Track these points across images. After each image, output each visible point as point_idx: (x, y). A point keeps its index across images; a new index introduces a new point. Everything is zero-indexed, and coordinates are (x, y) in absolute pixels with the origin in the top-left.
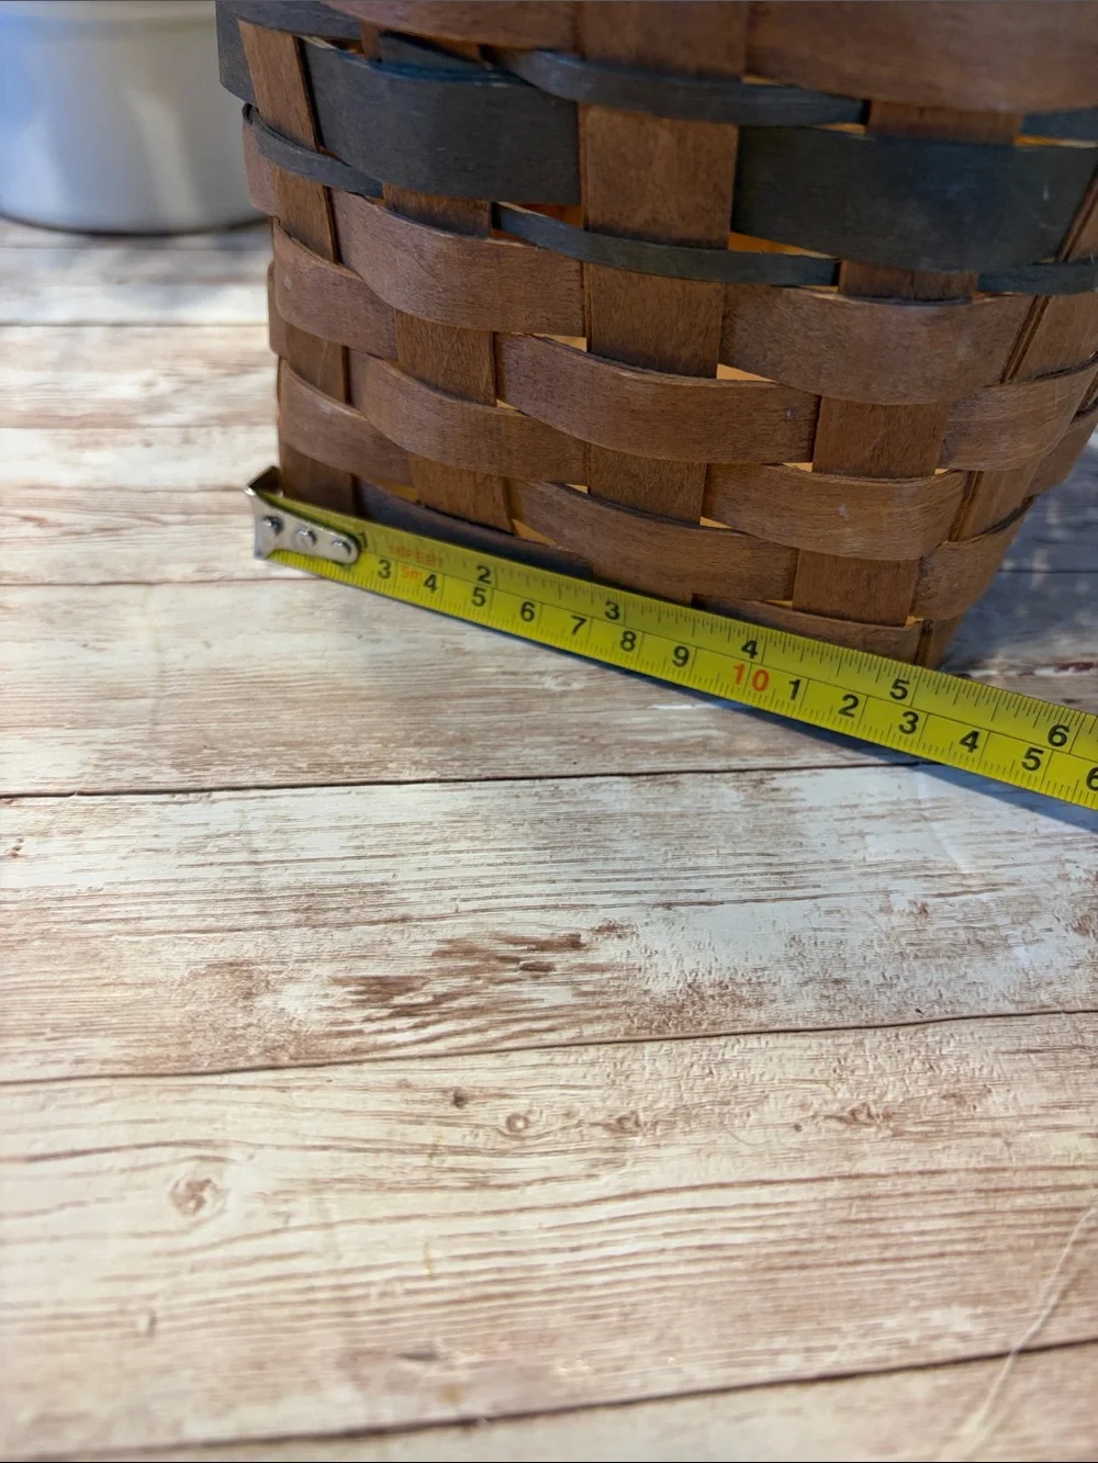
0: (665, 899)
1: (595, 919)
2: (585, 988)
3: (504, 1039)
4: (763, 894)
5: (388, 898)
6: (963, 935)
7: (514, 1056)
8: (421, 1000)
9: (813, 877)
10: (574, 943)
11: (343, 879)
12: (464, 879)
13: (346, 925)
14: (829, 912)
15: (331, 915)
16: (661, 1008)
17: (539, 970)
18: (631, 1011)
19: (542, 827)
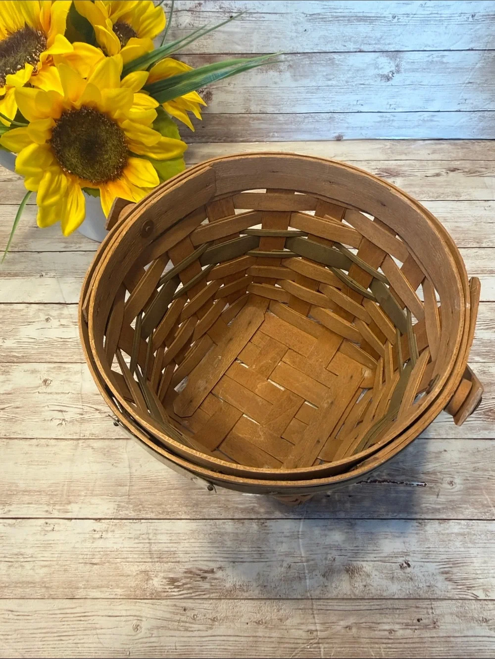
0: (233, 560)
1: (218, 565)
2: (213, 584)
3: (196, 596)
4: (255, 560)
5: (176, 555)
6: (296, 575)
7: (197, 601)
8: (180, 584)
9: (268, 556)
10: (212, 571)
11: (167, 549)
12: (192, 551)
13: (167, 562)
14: (268, 566)
15: (164, 559)
16: (227, 591)
17: (204, 578)
18: (221, 591)
19: (211, 536)
